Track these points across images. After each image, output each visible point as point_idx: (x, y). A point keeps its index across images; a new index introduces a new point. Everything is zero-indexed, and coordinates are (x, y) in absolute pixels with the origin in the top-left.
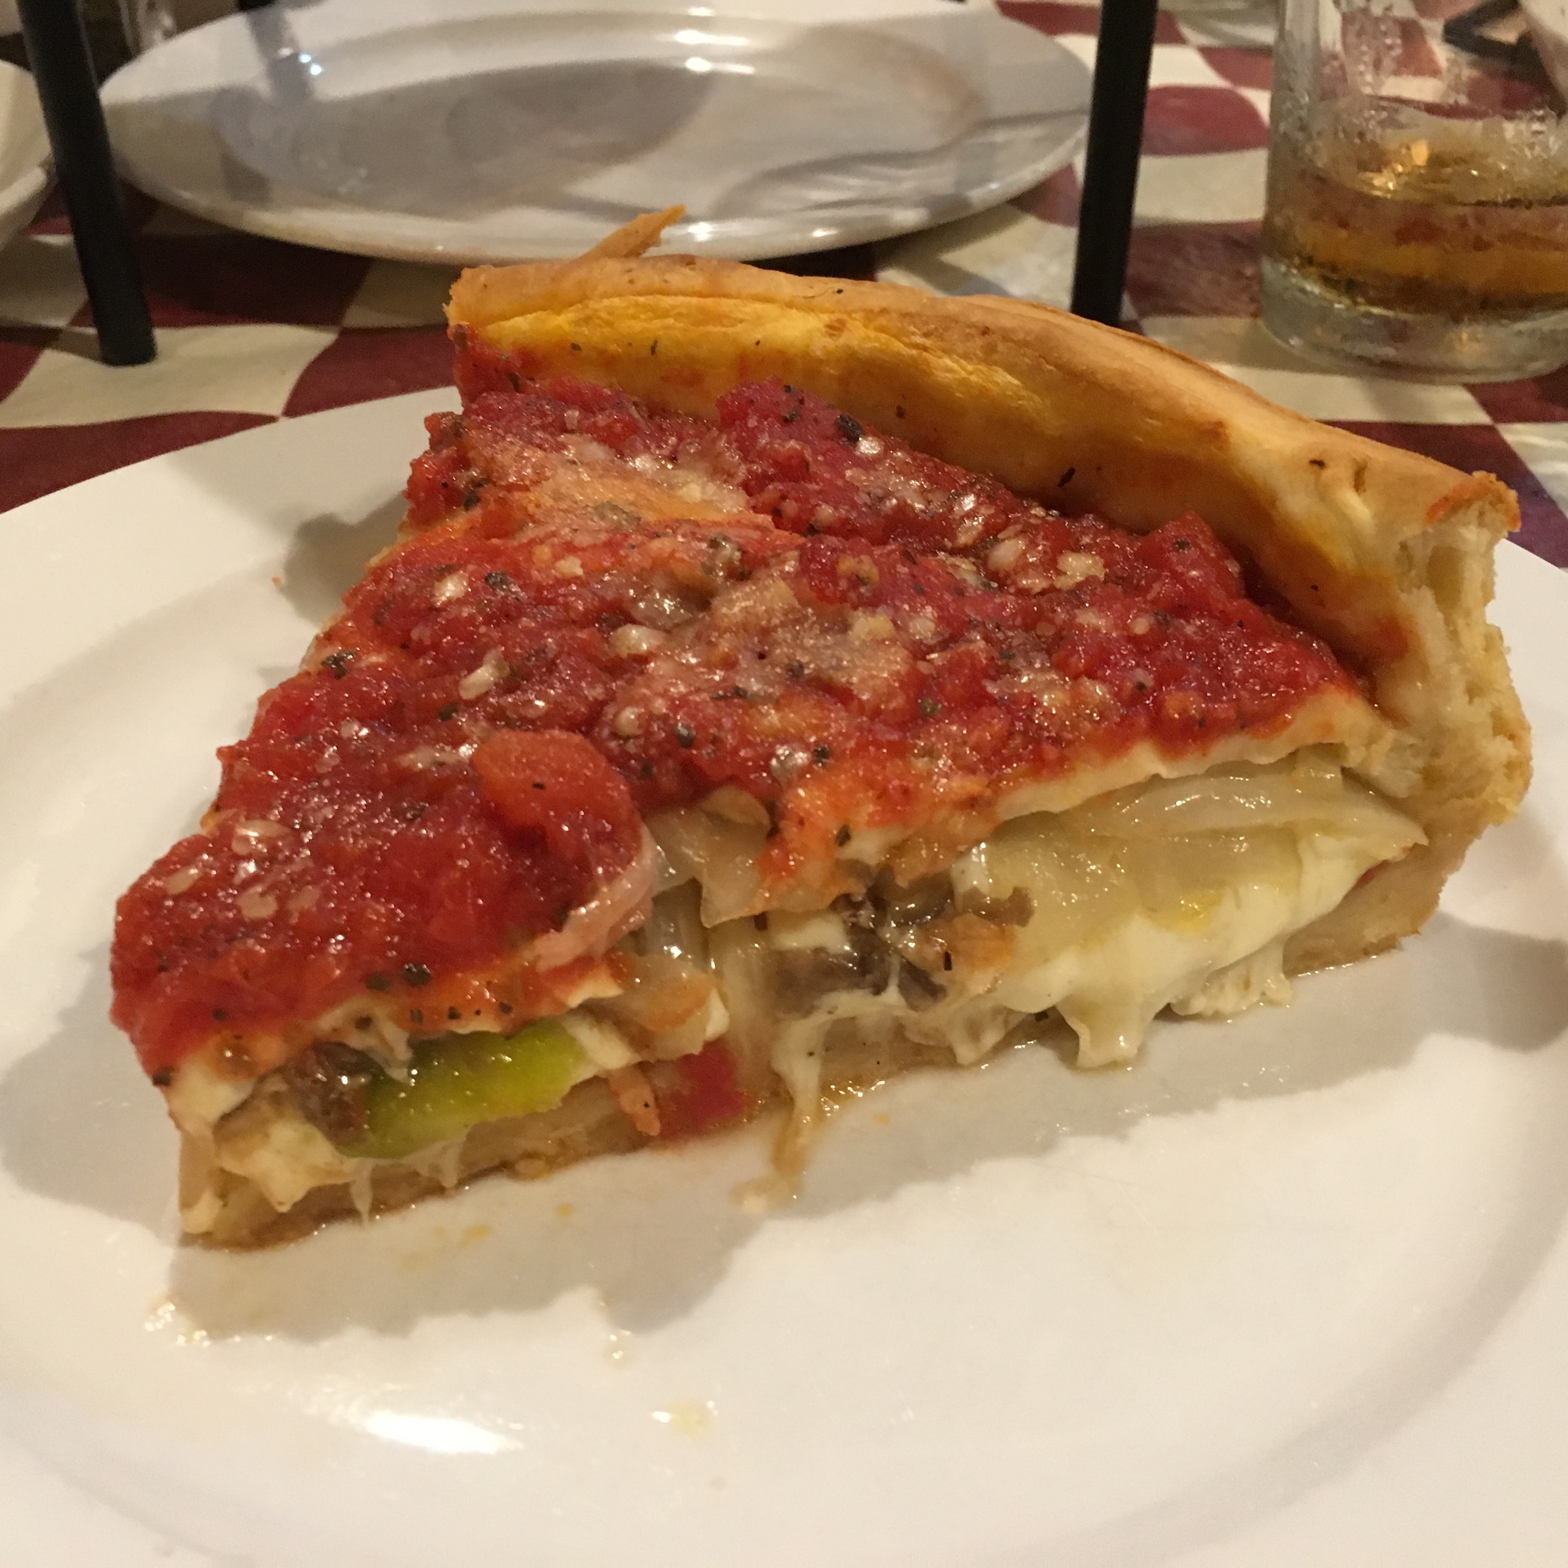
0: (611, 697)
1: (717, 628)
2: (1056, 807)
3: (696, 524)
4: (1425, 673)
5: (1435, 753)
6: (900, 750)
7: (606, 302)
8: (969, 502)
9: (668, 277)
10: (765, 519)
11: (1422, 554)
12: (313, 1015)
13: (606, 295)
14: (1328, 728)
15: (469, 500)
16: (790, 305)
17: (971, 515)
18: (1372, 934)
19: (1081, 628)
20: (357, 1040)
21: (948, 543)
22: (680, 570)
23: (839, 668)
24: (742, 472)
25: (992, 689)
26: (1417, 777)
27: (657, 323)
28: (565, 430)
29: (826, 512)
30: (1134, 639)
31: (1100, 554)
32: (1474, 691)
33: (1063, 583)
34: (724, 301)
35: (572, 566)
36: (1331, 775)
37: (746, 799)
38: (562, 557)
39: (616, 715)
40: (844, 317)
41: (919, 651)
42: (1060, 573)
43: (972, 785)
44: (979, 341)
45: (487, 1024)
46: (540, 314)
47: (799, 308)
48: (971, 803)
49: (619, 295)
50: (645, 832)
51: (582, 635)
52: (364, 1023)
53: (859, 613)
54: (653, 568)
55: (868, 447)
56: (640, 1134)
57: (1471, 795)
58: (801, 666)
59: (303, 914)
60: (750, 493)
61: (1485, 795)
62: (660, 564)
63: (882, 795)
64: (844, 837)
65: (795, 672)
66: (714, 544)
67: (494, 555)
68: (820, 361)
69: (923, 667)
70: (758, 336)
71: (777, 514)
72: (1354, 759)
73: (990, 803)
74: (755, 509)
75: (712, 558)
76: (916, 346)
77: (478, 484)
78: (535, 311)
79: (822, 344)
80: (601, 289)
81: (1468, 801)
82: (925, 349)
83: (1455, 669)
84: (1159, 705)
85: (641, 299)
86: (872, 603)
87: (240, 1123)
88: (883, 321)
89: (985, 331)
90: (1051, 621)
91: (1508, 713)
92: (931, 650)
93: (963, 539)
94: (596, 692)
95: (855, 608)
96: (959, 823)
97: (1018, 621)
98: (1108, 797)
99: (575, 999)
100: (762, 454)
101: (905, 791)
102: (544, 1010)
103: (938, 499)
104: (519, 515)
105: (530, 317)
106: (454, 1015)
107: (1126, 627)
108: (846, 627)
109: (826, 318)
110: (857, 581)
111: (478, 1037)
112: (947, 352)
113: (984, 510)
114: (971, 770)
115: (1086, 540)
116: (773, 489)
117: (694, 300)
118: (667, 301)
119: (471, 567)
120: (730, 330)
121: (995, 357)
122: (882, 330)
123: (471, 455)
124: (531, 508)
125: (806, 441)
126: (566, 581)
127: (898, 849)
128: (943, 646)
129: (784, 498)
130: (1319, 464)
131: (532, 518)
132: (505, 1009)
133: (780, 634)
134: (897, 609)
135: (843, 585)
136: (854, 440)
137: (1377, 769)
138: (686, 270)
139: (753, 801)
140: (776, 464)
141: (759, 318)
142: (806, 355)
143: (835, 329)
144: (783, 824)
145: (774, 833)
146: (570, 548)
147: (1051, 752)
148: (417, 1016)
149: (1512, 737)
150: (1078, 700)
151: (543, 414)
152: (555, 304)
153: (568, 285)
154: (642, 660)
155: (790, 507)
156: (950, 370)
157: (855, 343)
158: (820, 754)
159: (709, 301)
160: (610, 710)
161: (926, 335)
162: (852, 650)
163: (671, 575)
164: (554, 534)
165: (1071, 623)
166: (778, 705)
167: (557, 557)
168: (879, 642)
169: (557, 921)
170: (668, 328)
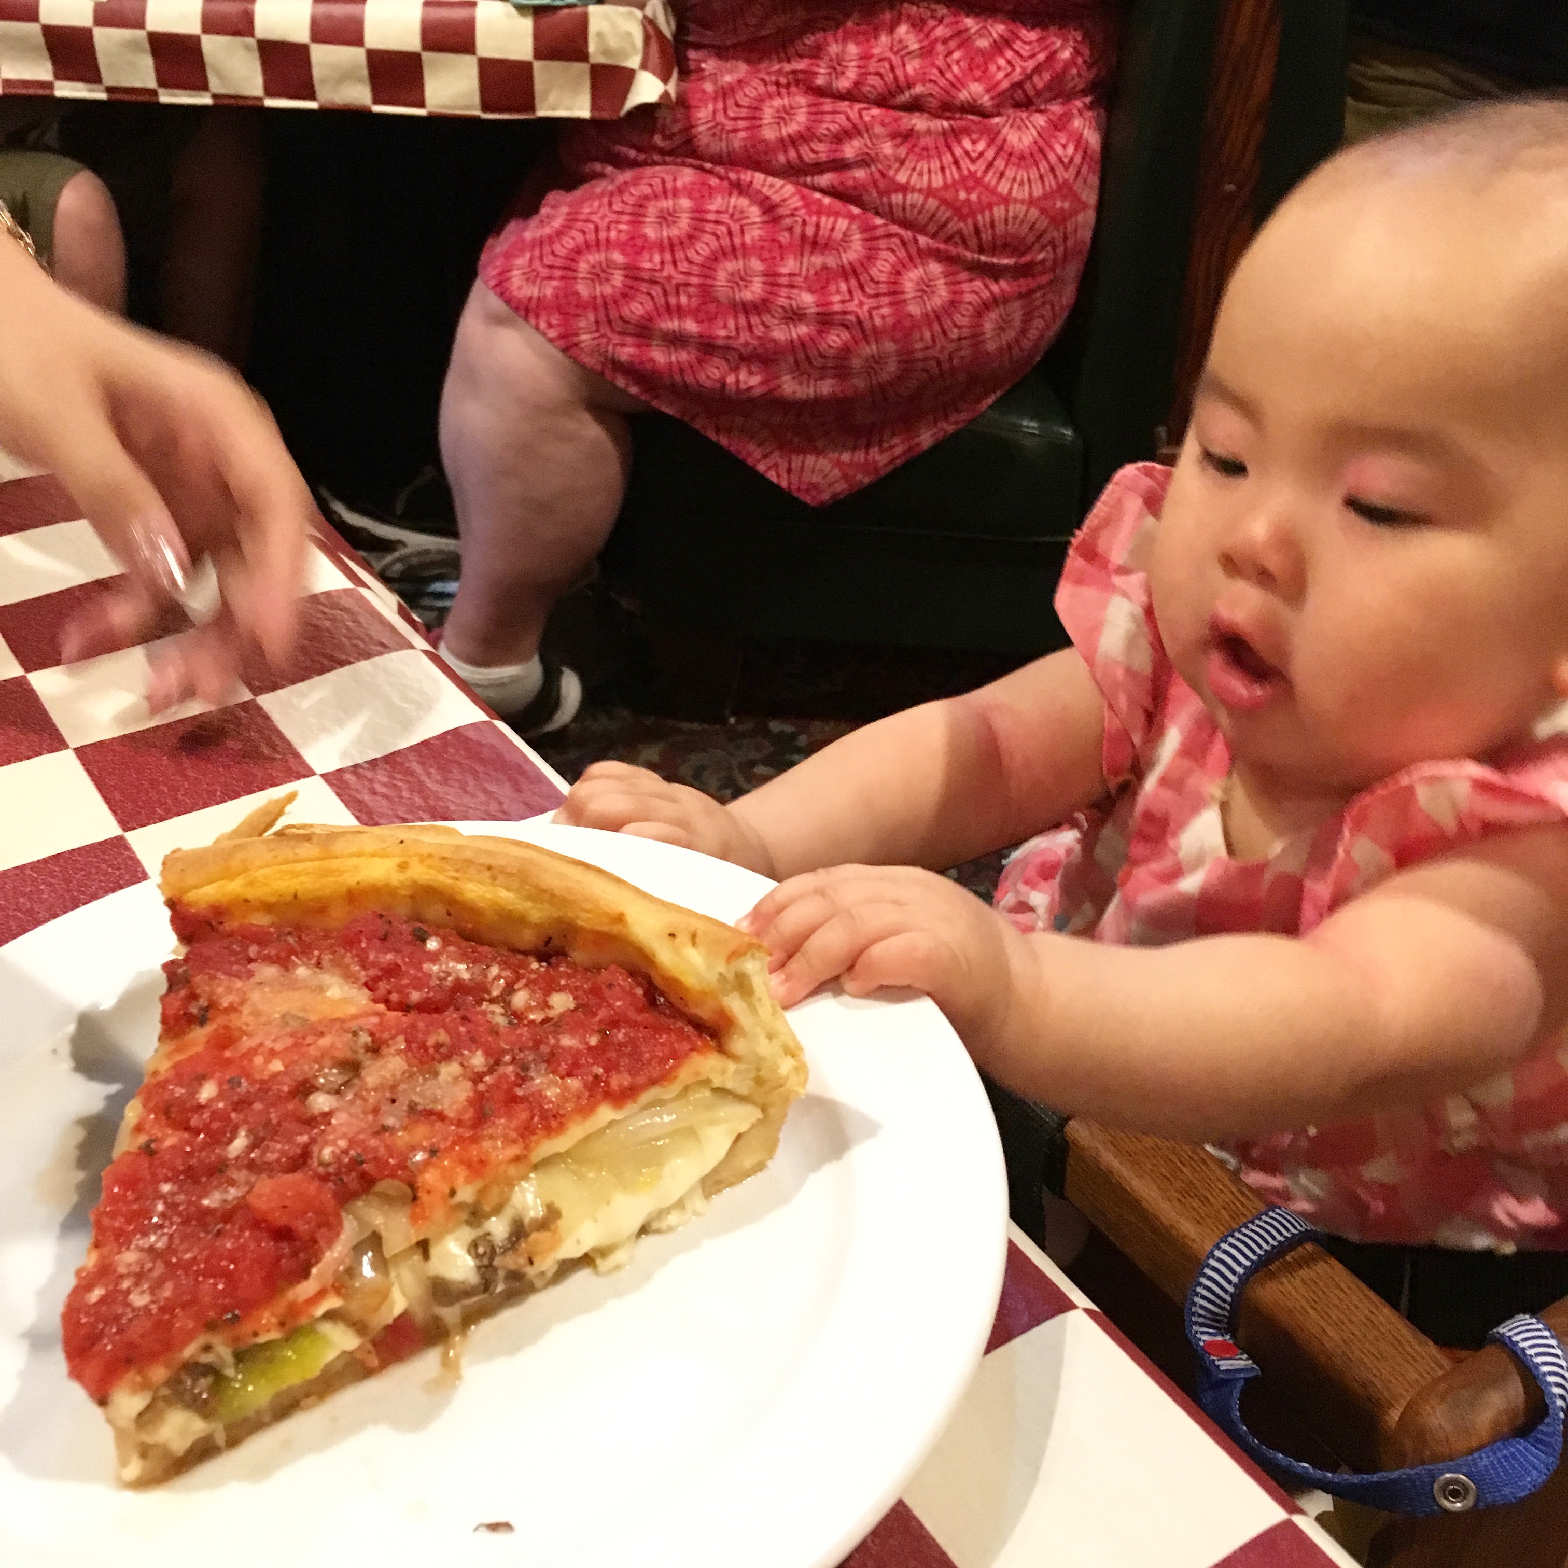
0: (313, 1141)
1: (366, 1090)
2: (562, 1149)
3: (343, 1021)
4: (743, 1034)
5: (758, 1070)
6: (475, 1140)
7: (262, 871)
8: (495, 970)
9: (297, 851)
10: (381, 1007)
11: (730, 976)
12: (180, 1351)
13: (260, 867)
14: (697, 1073)
15: (202, 1021)
16: (373, 855)
17: (498, 977)
18: (748, 1163)
19: (563, 1048)
20: (206, 1358)
21: (486, 996)
22: (340, 1055)
23: (435, 1101)
24: (363, 975)
25: (520, 1092)
26: (752, 1083)
27: (295, 881)
28: (251, 961)
29: (415, 996)
30: (590, 1049)
31: (571, 992)
32: (770, 1037)
33: (552, 1013)
34: (334, 861)
35: (277, 1066)
36: (708, 1093)
37: (396, 1183)
38: (270, 1062)
39: (320, 1152)
40: (408, 859)
41: (477, 1078)
42: (549, 1007)
43: (514, 1150)
44: (488, 874)
45: (274, 1335)
46: (223, 882)
47: (380, 856)
48: (517, 1159)
49: (268, 866)
50: (343, 1214)
51: (290, 1106)
52: (207, 1348)
53: (443, 1064)
54: (323, 1055)
55: (432, 944)
56: (367, 1368)
57: (781, 1086)
58: (416, 1104)
59: (167, 1299)
60: (370, 989)
61: (788, 1086)
62: (325, 1053)
63: (469, 1165)
64: (453, 1193)
65: (412, 1108)
66: (355, 1034)
67: (228, 1062)
68: (396, 888)
69: (481, 1087)
70: (357, 879)
71: (387, 1002)
72: (717, 1083)
73: (526, 1157)
74: (375, 1001)
75: (355, 1042)
76: (453, 878)
77: (207, 1009)
78: (216, 881)
79: (397, 878)
80: (258, 863)
81: (782, 1090)
82: (457, 879)
83: (758, 1030)
84: (607, 1084)
85: (283, 867)
86: (447, 1058)
87: (146, 1417)
88: (429, 862)
89: (489, 868)
90: (547, 1044)
91: (791, 1044)
92: (484, 1074)
93: (495, 993)
94: (303, 1139)
95: (440, 1062)
96: (512, 1170)
97: (531, 1044)
98: (587, 1138)
99: (320, 1311)
100: (374, 964)
101: (481, 1162)
102: (304, 1321)
103: (477, 969)
104: (237, 1034)
105: (215, 884)
106: (256, 1334)
107: (587, 1043)
108: (436, 1074)
109: (397, 860)
110: (438, 1046)
111: (269, 1343)
112: (471, 881)
113: (504, 974)
114: (514, 1142)
115: (563, 982)
116: (383, 986)
117: (317, 863)
118: (299, 867)
119: (217, 1075)
120: (340, 879)
121: (497, 882)
122: (430, 867)
123: (198, 991)
124: (244, 1028)
125: (397, 951)
126: (275, 1076)
127: (482, 1192)
128: (491, 1070)
129: (390, 992)
130: (672, 935)
131: (244, 1033)
132: (282, 1324)
133: (402, 1087)
134: (462, 1055)
135: (431, 1051)
136: (424, 941)
137: (729, 1085)
138: (307, 845)
139: (400, 1184)
140: (381, 969)
141: (356, 867)
142: (387, 885)
143: (403, 866)
144: (419, 1194)
145: (415, 1199)
146: (272, 1054)
147: (554, 1124)
148: (236, 1339)
149: (793, 1056)
150: (565, 1088)
151: (234, 953)
152: (229, 875)
153: (235, 863)
154: (327, 1116)
155: (394, 997)
156: (472, 891)
157: (416, 877)
158: (433, 1152)
159: (326, 863)
160: (315, 1149)
161: (457, 871)
162: (440, 1087)
163: (334, 1058)
164: (261, 1045)
165: (557, 1045)
166: (405, 1128)
167: (268, 1061)
168: (456, 1079)
169: (305, 1274)
170: (302, 883)
